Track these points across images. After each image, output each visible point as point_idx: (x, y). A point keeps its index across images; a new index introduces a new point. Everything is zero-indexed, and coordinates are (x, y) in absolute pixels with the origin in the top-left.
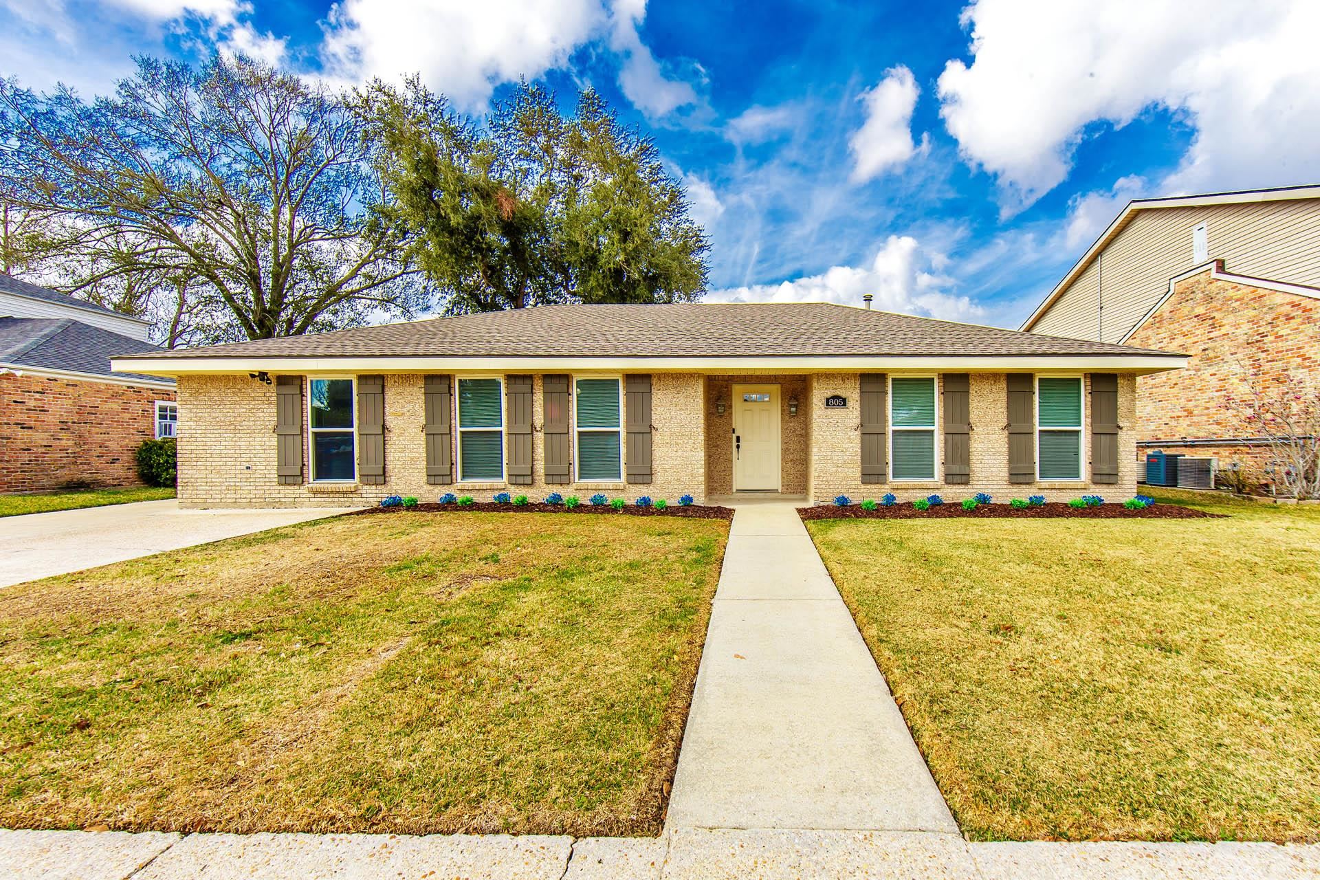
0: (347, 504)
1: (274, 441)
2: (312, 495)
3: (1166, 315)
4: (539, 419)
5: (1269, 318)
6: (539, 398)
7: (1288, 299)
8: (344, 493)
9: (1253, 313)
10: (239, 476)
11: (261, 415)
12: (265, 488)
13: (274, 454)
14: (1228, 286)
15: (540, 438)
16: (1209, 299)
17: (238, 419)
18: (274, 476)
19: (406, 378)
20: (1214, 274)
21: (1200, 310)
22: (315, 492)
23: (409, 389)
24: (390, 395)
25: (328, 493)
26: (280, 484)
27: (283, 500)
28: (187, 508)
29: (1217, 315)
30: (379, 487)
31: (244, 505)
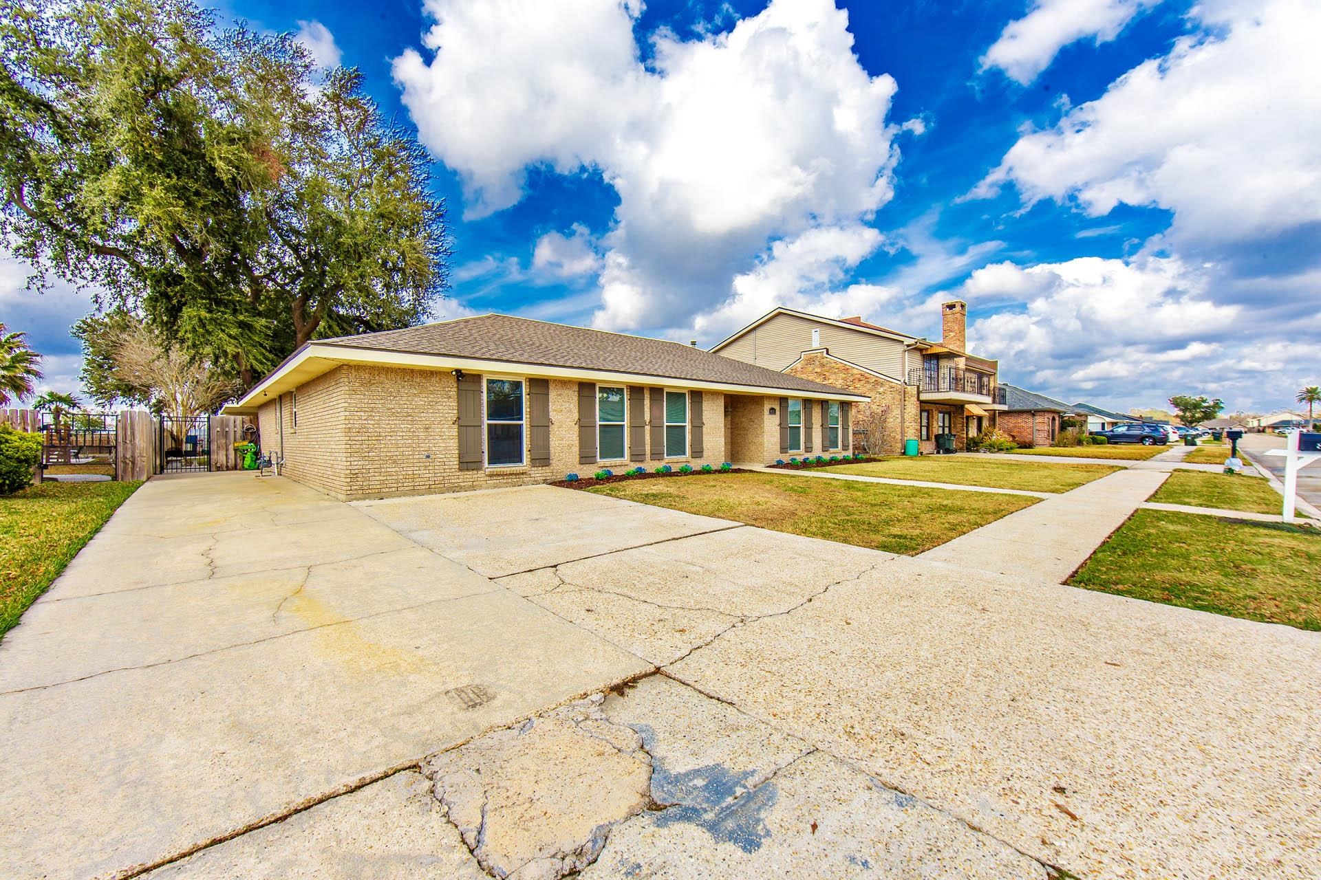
0: (520, 483)
1: (454, 431)
2: (488, 478)
3: (799, 369)
4: (647, 417)
5: (851, 379)
6: (647, 402)
7: (859, 372)
8: (516, 474)
9: (844, 376)
10: (418, 465)
11: (441, 407)
12: (445, 475)
13: (454, 444)
14: (832, 361)
15: (647, 428)
16: (823, 365)
17: (416, 411)
18: (455, 463)
19: (564, 383)
20: (825, 355)
21: (819, 370)
22: (491, 475)
23: (566, 392)
24: (553, 395)
25: (502, 475)
26: (460, 470)
27: (462, 484)
28: (358, 499)
29: (827, 374)
30: (544, 468)
31: (423, 492)
